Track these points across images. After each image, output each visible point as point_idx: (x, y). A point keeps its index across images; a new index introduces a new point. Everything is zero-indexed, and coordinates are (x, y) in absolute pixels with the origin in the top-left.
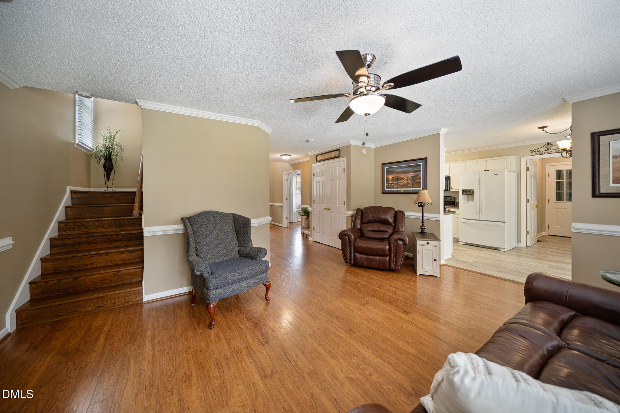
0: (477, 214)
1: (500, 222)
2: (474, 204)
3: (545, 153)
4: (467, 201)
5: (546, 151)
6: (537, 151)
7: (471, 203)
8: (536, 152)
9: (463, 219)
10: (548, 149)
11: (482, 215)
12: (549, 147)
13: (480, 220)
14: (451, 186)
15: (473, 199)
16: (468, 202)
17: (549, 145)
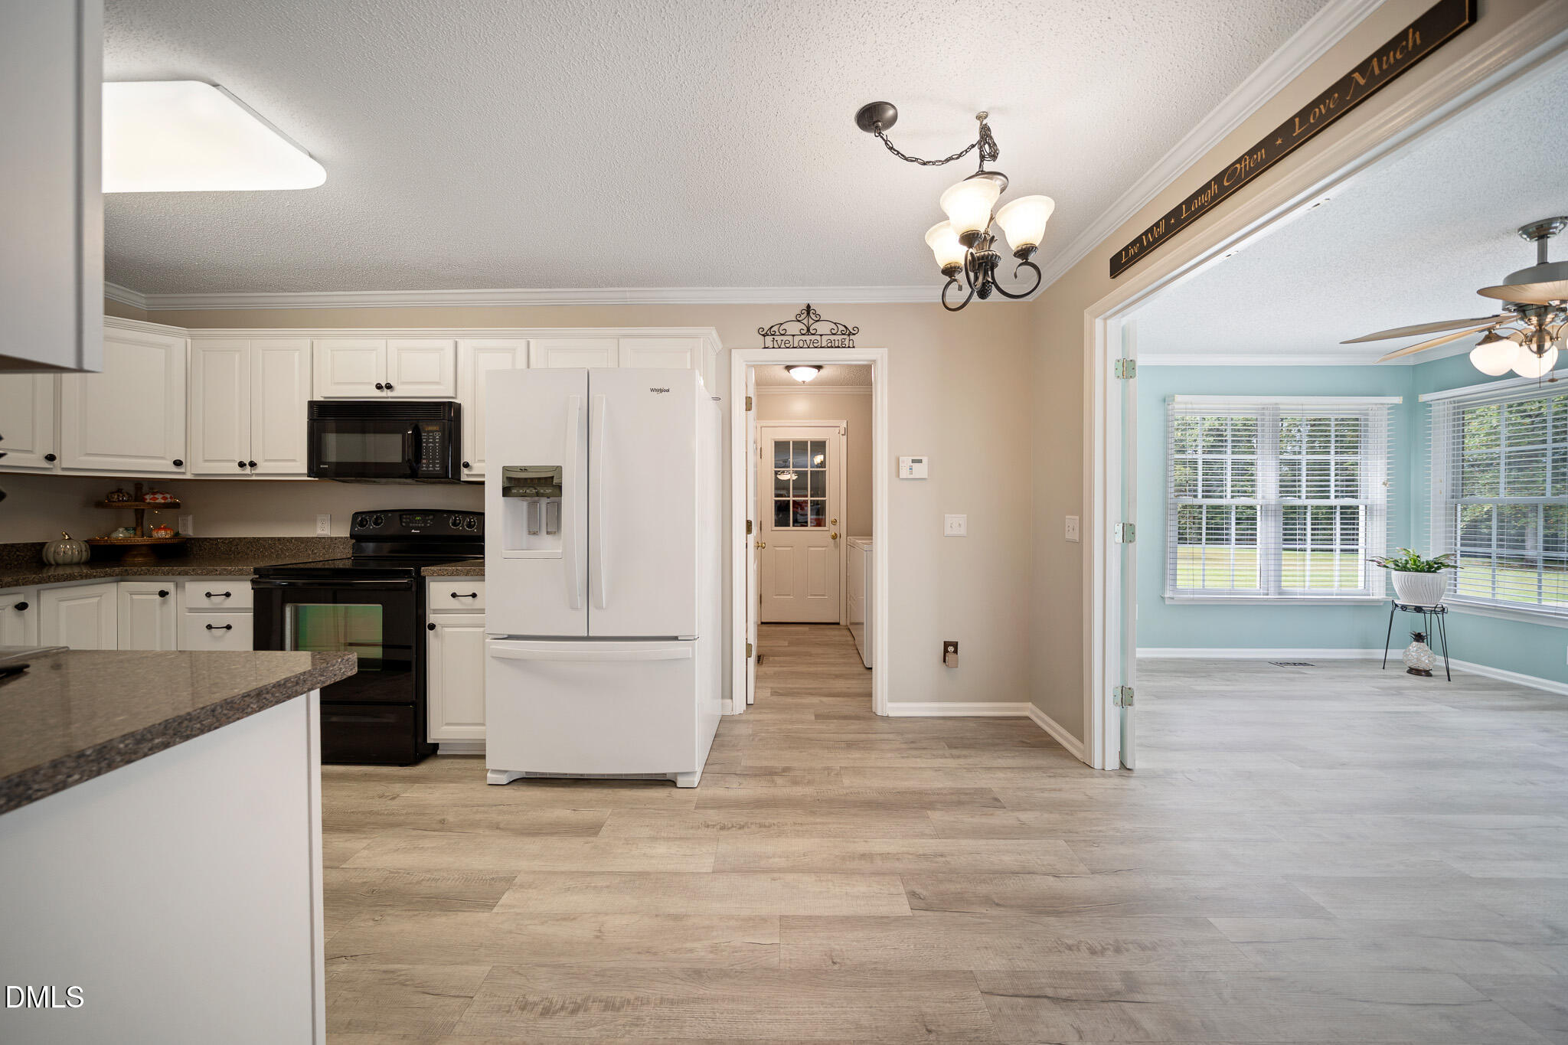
0: (574, 608)
1: (676, 638)
2: (561, 551)
3: (801, 344)
4: (530, 533)
5: (804, 338)
6: (777, 333)
7: (548, 545)
8: (776, 338)
9: (510, 637)
10: (808, 330)
11: (599, 607)
12: (811, 321)
13: (588, 638)
14: (466, 456)
15: (555, 526)
16: (532, 537)
17: (811, 315)
